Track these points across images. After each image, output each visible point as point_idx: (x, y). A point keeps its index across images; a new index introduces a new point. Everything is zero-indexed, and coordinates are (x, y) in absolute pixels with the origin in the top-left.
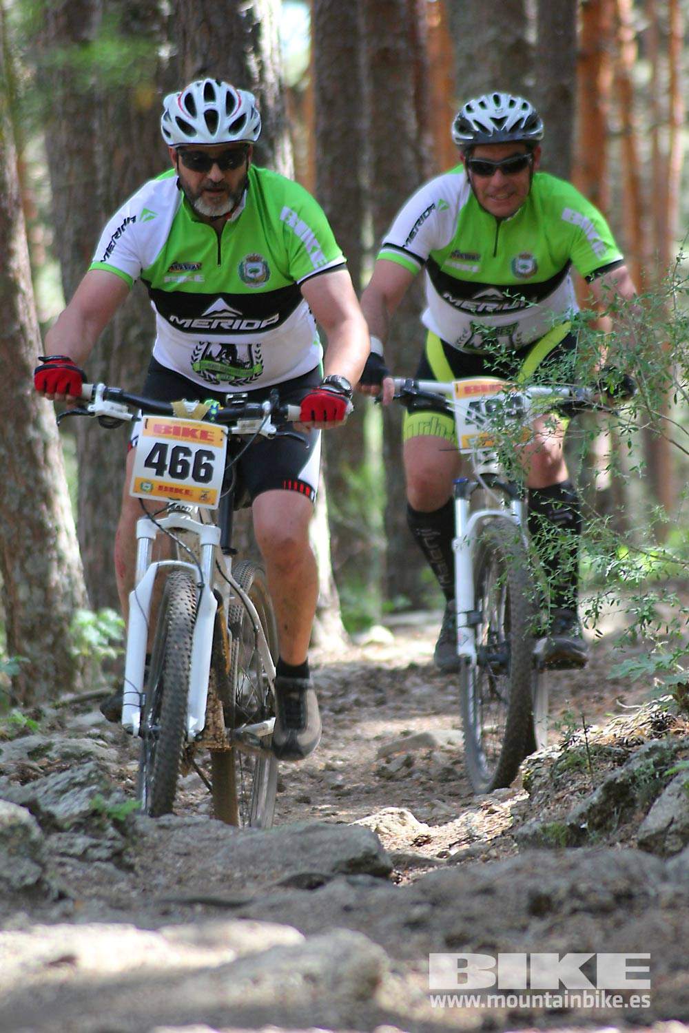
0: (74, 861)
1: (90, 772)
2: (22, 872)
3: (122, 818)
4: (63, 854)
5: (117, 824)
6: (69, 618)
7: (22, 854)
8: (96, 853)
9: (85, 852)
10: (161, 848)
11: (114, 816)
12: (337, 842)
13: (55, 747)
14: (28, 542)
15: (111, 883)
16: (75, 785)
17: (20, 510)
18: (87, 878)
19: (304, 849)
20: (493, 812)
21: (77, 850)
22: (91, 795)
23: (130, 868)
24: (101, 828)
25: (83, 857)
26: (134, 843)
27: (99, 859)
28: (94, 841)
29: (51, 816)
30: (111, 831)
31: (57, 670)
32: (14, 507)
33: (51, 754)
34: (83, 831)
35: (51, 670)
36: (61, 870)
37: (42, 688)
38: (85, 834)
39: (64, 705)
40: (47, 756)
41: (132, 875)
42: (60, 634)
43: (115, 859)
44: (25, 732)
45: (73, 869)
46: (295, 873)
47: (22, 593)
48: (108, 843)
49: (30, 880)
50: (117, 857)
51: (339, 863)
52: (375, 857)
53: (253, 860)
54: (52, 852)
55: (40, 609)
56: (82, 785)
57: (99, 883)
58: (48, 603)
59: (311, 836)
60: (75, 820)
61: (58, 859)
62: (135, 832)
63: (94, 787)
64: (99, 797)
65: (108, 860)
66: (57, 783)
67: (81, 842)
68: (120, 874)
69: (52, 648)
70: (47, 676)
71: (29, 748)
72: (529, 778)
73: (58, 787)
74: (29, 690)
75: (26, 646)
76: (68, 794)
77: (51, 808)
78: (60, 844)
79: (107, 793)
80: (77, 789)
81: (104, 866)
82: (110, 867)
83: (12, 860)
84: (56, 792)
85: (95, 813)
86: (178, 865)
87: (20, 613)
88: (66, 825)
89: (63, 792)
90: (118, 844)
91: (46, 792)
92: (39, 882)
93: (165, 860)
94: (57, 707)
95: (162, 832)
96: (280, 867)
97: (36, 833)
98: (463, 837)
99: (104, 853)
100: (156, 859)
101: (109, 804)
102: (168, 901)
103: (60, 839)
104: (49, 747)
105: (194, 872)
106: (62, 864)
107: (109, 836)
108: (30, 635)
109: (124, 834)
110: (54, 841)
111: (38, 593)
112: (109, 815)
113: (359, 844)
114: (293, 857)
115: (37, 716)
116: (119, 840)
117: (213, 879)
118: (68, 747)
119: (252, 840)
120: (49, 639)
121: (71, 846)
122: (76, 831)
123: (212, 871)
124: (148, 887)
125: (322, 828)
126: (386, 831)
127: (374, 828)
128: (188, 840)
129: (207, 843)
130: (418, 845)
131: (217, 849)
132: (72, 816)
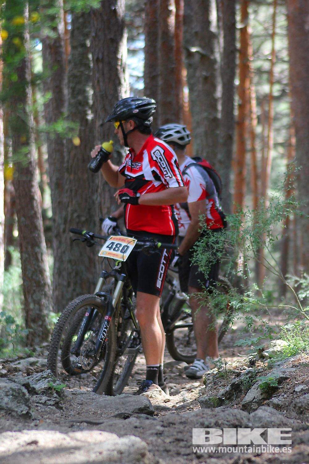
0: (41, 405)
1: (49, 373)
2: (21, 409)
3: (59, 390)
4: (38, 403)
5: (57, 392)
6: (47, 315)
7: (22, 403)
8: (49, 403)
9: (45, 402)
10: (73, 401)
11: (57, 389)
12: (135, 402)
13: (39, 362)
14: (34, 288)
15: (54, 414)
16: (43, 378)
17: (32, 277)
18: (46, 411)
19: (123, 403)
20: (192, 392)
21: (43, 401)
22: (49, 382)
23: (61, 408)
24: (52, 394)
25: (45, 404)
26: (63, 399)
27: (50, 405)
28: (49, 398)
29: (34, 389)
30: (55, 395)
31: (43, 334)
32: (30, 276)
33: (38, 364)
34: (45, 394)
35: (41, 334)
36: (36, 408)
37: (37, 340)
38: (46, 395)
39: (44, 347)
40: (36, 365)
41: (61, 411)
42: (44, 321)
43: (56, 405)
44: (29, 356)
45: (41, 408)
46: (120, 412)
47: (32, 306)
48: (54, 399)
49: (24, 412)
50: (57, 404)
51: (135, 409)
52: (148, 407)
53: (105, 407)
54: (33, 402)
55: (38, 312)
56: (45, 378)
57: (49, 413)
58: (41, 310)
59: (126, 399)
60: (43, 390)
61: (36, 404)
62: (64, 395)
63: (50, 379)
64: (51, 383)
65: (53, 405)
66: (37, 377)
67: (44, 398)
68: (57, 411)
69: (41, 326)
70: (39, 336)
71: (30, 362)
72: (206, 380)
73: (37, 378)
74: (33, 340)
75: (32, 325)
76: (40, 381)
77: (34, 386)
78: (37, 399)
79: (54, 381)
80: (43, 379)
81: (52, 407)
82: (54, 408)
83: (18, 404)
84: (36, 380)
85: (50, 388)
86: (78, 408)
87: (31, 313)
88: (39, 392)
89: (39, 380)
90: (57, 400)
91: (33, 380)
92: (28, 413)
93: (74, 406)
94: (41, 348)
95: (73, 396)
96: (114, 410)
97: (27, 395)
98: (181, 400)
99: (52, 403)
100: (71, 405)
101: (55, 385)
102: (73, 421)
103: (37, 397)
104: (37, 362)
105: (84, 410)
106: (37, 406)
107: (54, 397)
108: (34, 321)
109: (59, 396)
110: (34, 398)
111: (37, 306)
112: (55, 389)
113: (143, 403)
114: (119, 407)
115: (34, 350)
116: (58, 398)
117: (90, 413)
118: (44, 362)
119: (105, 400)
120: (40, 323)
121: (41, 400)
122: (43, 394)
123: (90, 410)
124: (67, 415)
125: (130, 397)
126: (154, 397)
127: (150, 396)
128: (82, 399)
129: (89, 400)
130: (166, 402)
131: (92, 403)
132: (42, 389)
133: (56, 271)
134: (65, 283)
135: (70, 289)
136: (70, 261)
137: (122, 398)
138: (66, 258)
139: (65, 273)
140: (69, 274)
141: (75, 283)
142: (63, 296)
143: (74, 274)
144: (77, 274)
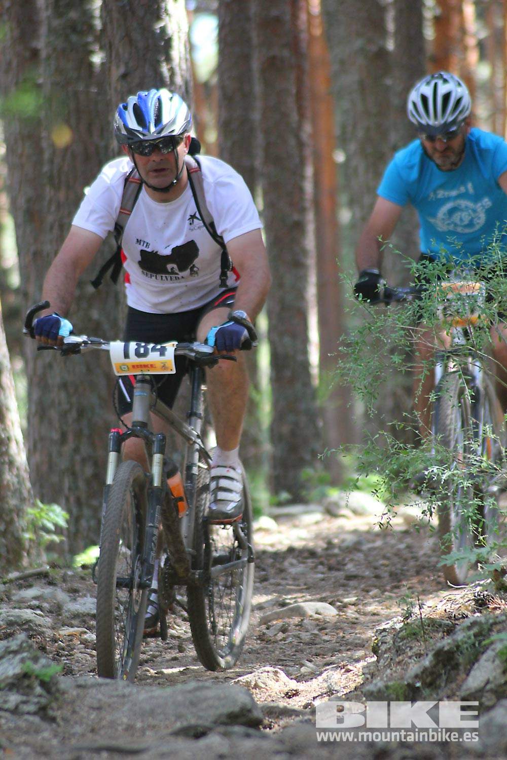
0: (7, 715)
1: (23, 642)
3: (47, 679)
4: (0, 709)
5: (43, 684)
6: (18, 510)
8: (26, 708)
9: (17, 707)
10: (78, 703)
11: (41, 678)
12: (219, 699)
13: (2, 616)
15: (37, 732)
16: (10, 652)
18: (18, 728)
19: (192, 704)
20: (348, 671)
21: (11, 705)
22: (23, 661)
23: (53, 720)
24: (30, 687)
25: (15, 711)
26: (57, 699)
27: (28, 713)
28: (25, 698)
30: (38, 690)
31: (8, 552)
34: (15, 690)
38: (18, 692)
39: (11, 581)
41: (54, 726)
43: (41, 713)
45: (7, 721)
46: (185, 724)
48: (36, 700)
50: (42, 711)
51: (220, 716)
52: (250, 711)
53: (152, 713)
56: (15, 652)
57: (27, 732)
59: (198, 693)
60: (9, 681)
62: (58, 690)
63: (25, 655)
64: (29, 663)
65: (35, 713)
67: (14, 699)
68: (44, 725)
69: (4, 534)
72: (377, 644)
76: (4, 660)
79: (36, 660)
80: (11, 656)
81: (31, 718)
82: (36, 719)
85: (26, 676)
86: (92, 717)
88: (3, 685)
89: (1, 658)
90: (43, 701)
93: (81, 713)
94: (4, 583)
95: (79, 691)
96: (173, 719)
98: (324, 691)
99: (32, 708)
100: (74, 712)
101: (36, 668)
102: (80, 749)
105: (104, 723)
107: (37, 694)
109: (48, 691)
112: (37, 677)
113: (236, 700)
114: (184, 711)
116: (44, 697)
117: (119, 728)
118: (12, 616)
119: (151, 697)
121: (6, 702)
122: (10, 690)
123: (119, 722)
124: (67, 735)
125: (207, 688)
126: (263, 686)
127: (253, 683)
128: (100, 696)
129: (116, 699)
130: (289, 697)
131: (123, 704)
132: (7, 678)
133: (33, 409)
134: (56, 436)
135: (68, 448)
136: (64, 386)
137: (190, 692)
138: (55, 378)
139: (53, 414)
140: (64, 415)
141: (79, 435)
142: (51, 466)
143: (74, 414)
144: (81, 413)
